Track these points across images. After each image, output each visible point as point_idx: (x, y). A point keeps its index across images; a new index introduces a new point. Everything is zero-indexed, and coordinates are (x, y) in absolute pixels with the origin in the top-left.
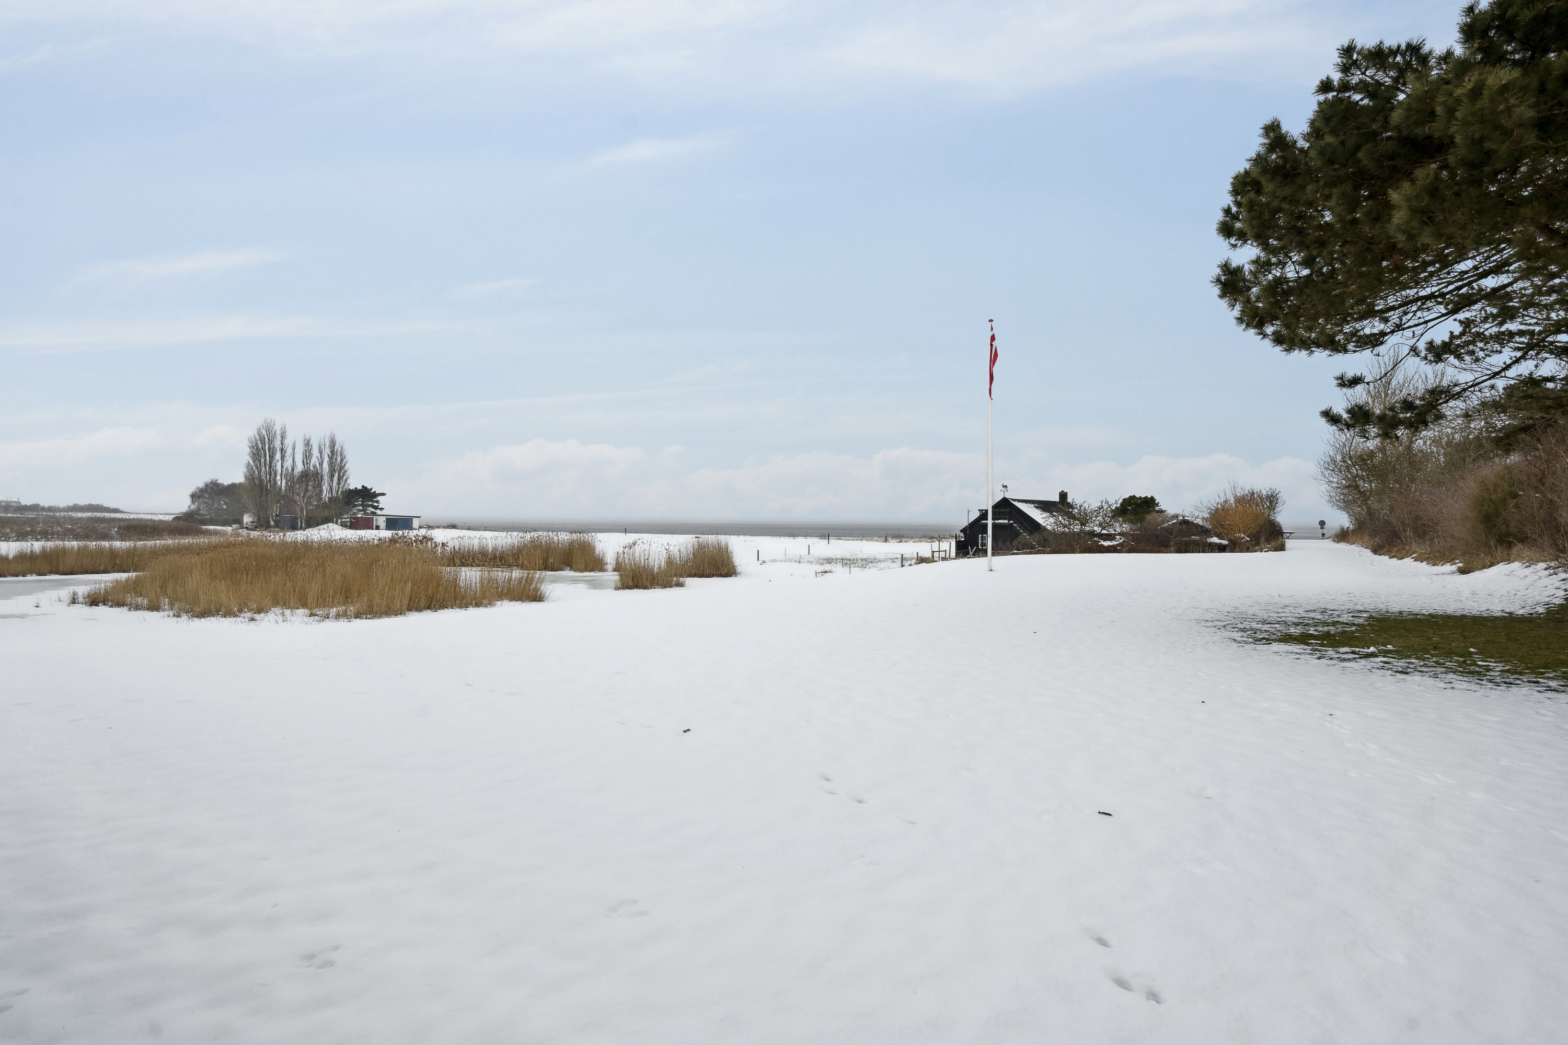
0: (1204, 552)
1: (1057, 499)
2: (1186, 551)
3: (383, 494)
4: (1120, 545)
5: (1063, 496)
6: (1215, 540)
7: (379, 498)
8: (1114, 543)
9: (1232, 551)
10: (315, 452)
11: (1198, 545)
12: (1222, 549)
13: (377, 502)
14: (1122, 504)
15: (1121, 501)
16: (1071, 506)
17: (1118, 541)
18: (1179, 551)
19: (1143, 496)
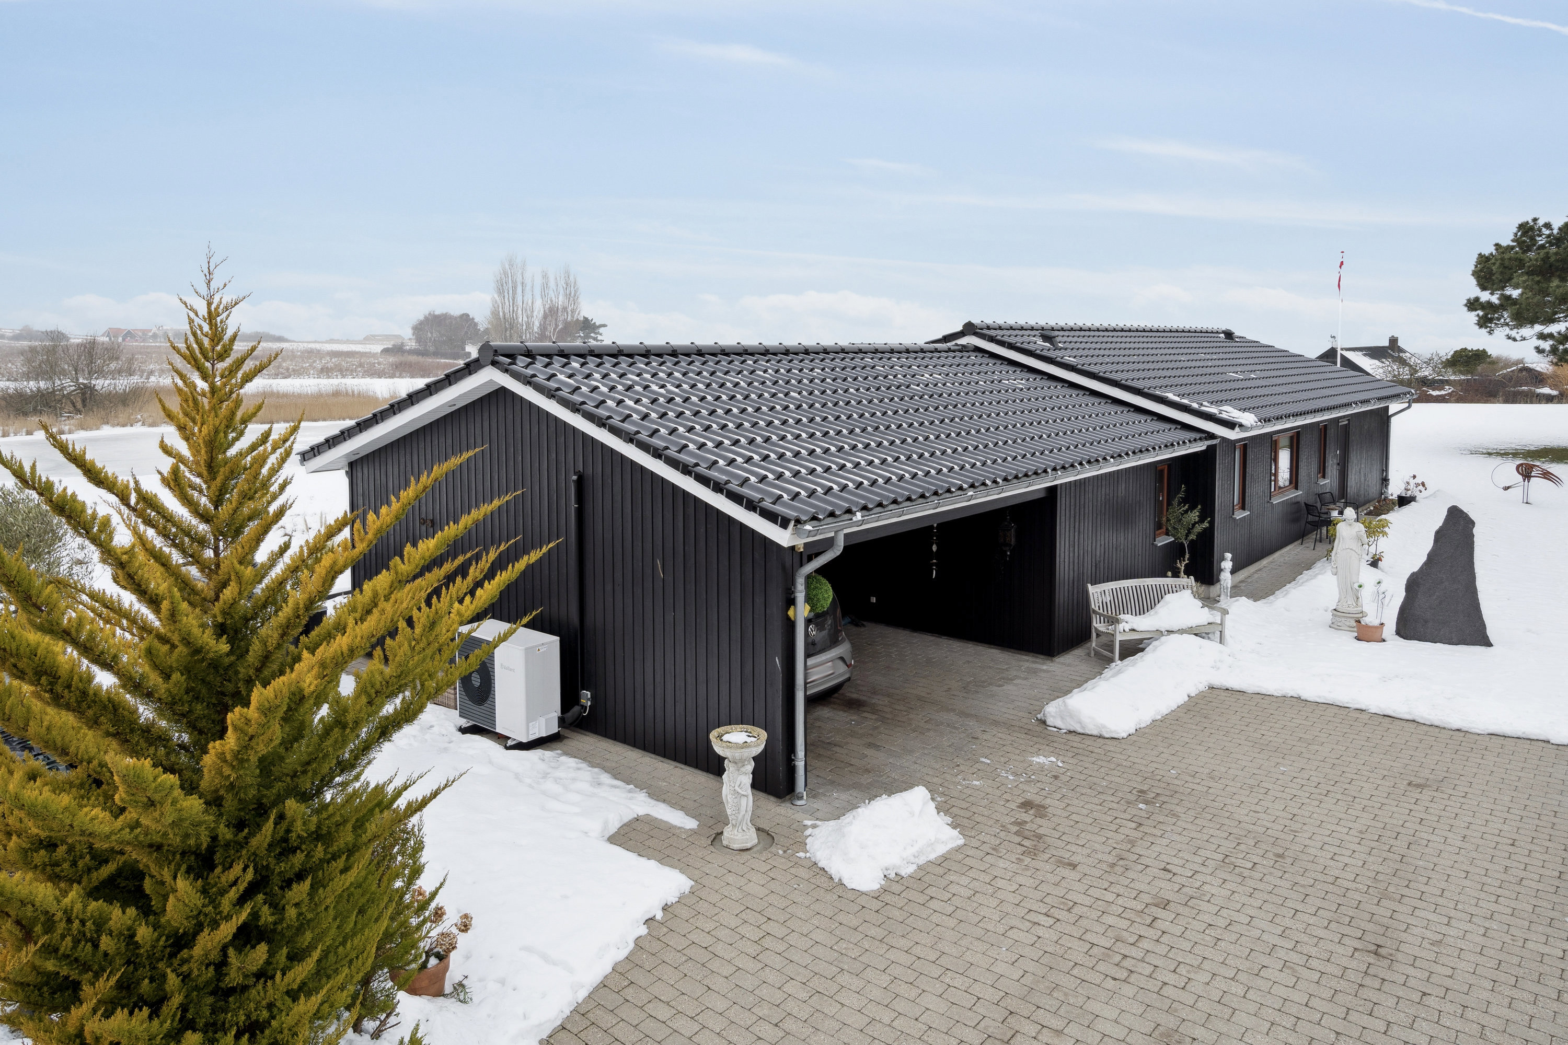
0: (1531, 403)
1: (1387, 344)
2: (1514, 401)
3: (604, 326)
4: (1449, 394)
5: (1393, 341)
6: (1546, 390)
7: (601, 330)
8: (1443, 393)
9: (1560, 402)
10: (552, 284)
11: (1527, 396)
12: (1549, 399)
13: (598, 333)
14: (1453, 356)
15: (1452, 353)
16: (1401, 350)
17: (1448, 390)
18: (1506, 401)
19: (1475, 349)
